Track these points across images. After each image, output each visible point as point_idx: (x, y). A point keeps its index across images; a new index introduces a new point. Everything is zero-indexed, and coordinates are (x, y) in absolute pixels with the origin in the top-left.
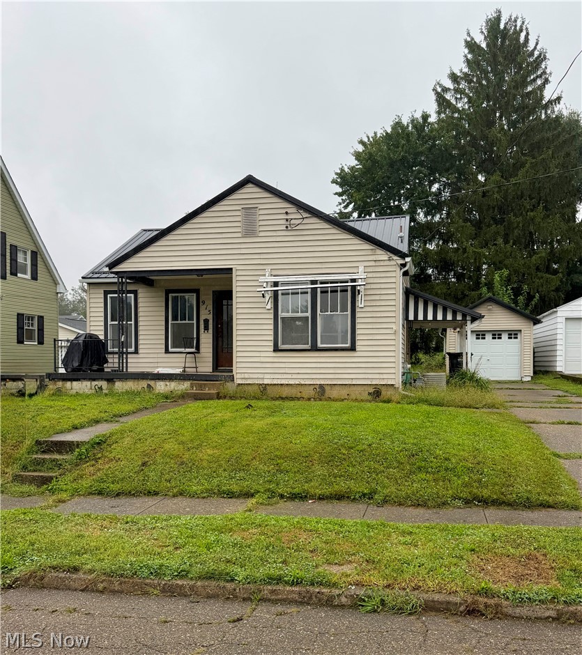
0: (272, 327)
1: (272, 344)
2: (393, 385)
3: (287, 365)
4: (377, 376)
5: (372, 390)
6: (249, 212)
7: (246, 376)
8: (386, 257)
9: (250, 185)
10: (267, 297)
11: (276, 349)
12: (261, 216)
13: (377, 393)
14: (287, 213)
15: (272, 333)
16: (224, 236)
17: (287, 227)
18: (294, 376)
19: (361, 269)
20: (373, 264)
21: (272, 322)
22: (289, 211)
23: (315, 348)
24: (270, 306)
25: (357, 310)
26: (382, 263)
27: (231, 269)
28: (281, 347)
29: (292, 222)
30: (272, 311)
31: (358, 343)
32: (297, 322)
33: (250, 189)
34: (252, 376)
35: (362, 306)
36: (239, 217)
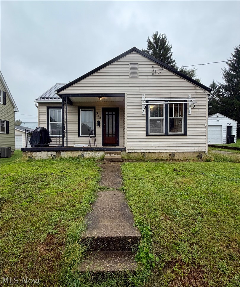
0: (145, 124)
1: (145, 132)
2: (204, 152)
3: (153, 143)
4: (197, 148)
5: (197, 155)
6: (134, 65)
7: (132, 148)
8: (201, 91)
9: (134, 52)
10: (143, 108)
11: (147, 135)
12: (140, 68)
13: (200, 156)
14: (153, 67)
15: (145, 126)
16: (120, 77)
17: (153, 74)
18: (157, 148)
19: (190, 96)
20: (195, 94)
21: (145, 121)
22: (154, 66)
23: (166, 134)
24: (144, 113)
25: (188, 116)
26: (199, 94)
27: (125, 94)
28: (150, 133)
29: (157, 72)
30: (145, 116)
31: (188, 132)
32: (158, 121)
33: (134, 55)
34: (135, 148)
35: (190, 114)
36: (128, 67)
